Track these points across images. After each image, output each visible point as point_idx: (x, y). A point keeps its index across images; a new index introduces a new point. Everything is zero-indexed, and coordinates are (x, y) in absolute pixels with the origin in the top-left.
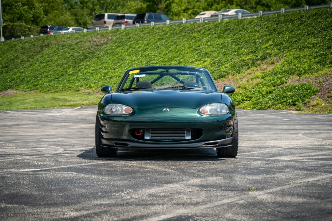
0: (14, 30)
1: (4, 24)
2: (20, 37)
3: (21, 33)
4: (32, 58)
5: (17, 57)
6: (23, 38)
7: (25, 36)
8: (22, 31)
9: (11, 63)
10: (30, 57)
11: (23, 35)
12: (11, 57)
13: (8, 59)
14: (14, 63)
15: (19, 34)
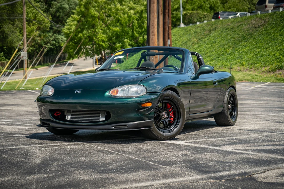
0: (191, 17)
1: (185, 12)
2: (196, 23)
3: (198, 20)
4: (201, 41)
5: (189, 40)
6: (198, 23)
7: (200, 22)
8: (198, 18)
9: (184, 45)
10: (200, 40)
11: (198, 21)
12: (185, 40)
13: (182, 42)
14: (187, 45)
15: (195, 20)
